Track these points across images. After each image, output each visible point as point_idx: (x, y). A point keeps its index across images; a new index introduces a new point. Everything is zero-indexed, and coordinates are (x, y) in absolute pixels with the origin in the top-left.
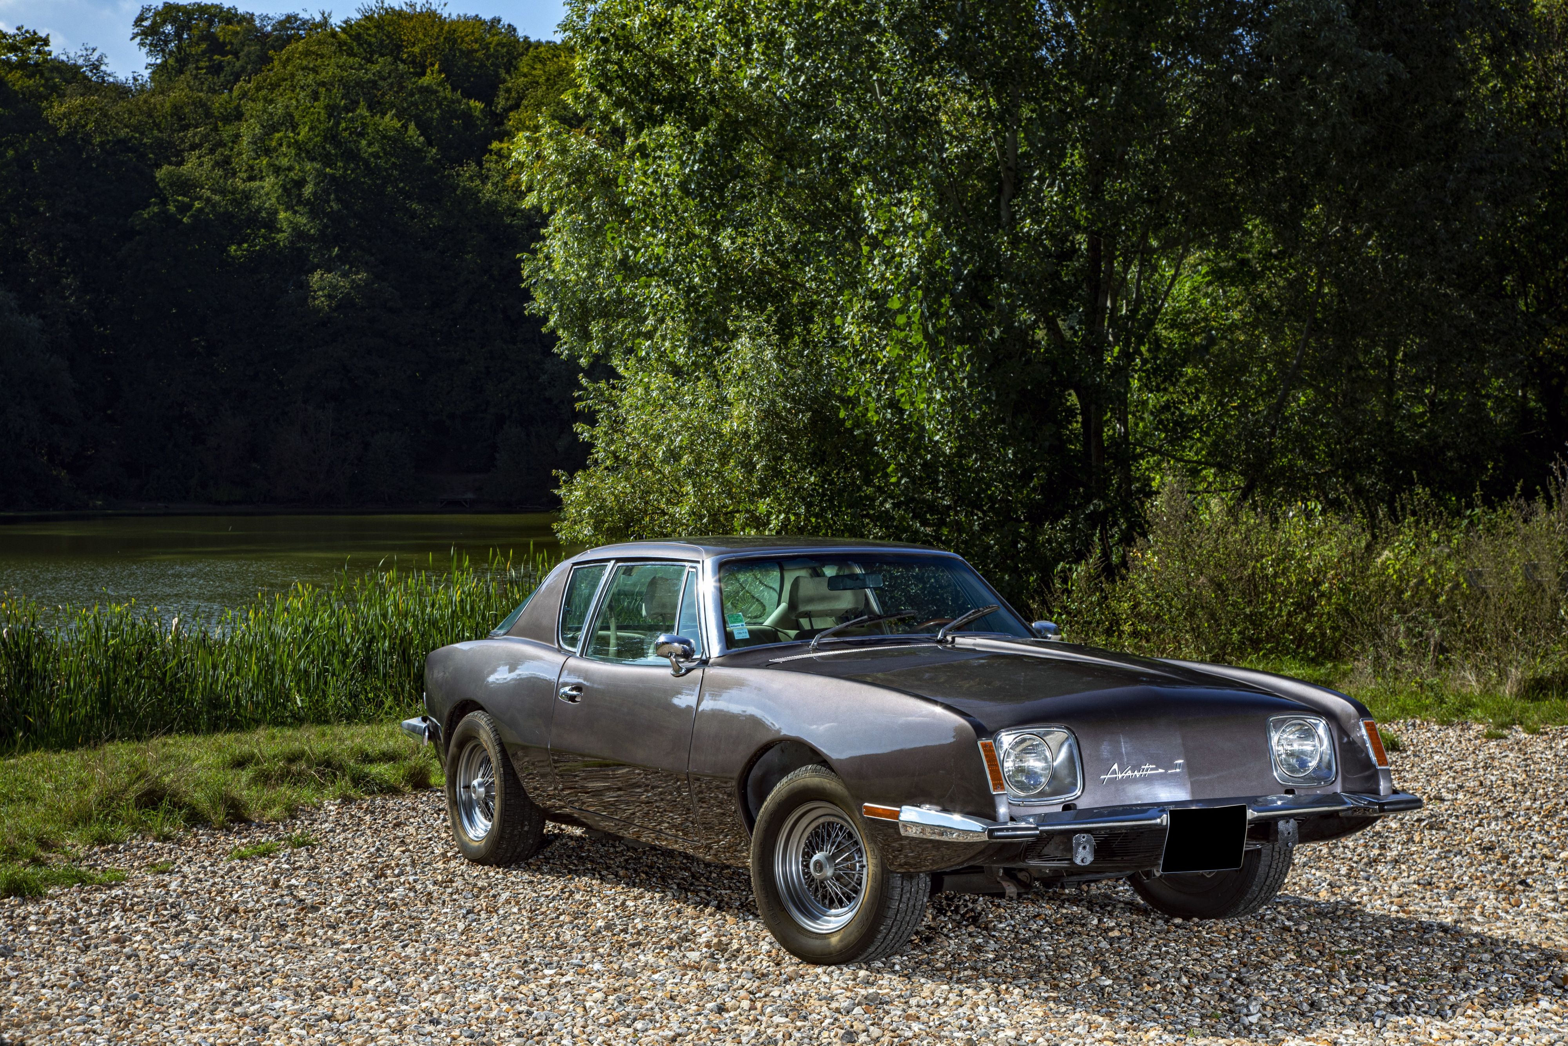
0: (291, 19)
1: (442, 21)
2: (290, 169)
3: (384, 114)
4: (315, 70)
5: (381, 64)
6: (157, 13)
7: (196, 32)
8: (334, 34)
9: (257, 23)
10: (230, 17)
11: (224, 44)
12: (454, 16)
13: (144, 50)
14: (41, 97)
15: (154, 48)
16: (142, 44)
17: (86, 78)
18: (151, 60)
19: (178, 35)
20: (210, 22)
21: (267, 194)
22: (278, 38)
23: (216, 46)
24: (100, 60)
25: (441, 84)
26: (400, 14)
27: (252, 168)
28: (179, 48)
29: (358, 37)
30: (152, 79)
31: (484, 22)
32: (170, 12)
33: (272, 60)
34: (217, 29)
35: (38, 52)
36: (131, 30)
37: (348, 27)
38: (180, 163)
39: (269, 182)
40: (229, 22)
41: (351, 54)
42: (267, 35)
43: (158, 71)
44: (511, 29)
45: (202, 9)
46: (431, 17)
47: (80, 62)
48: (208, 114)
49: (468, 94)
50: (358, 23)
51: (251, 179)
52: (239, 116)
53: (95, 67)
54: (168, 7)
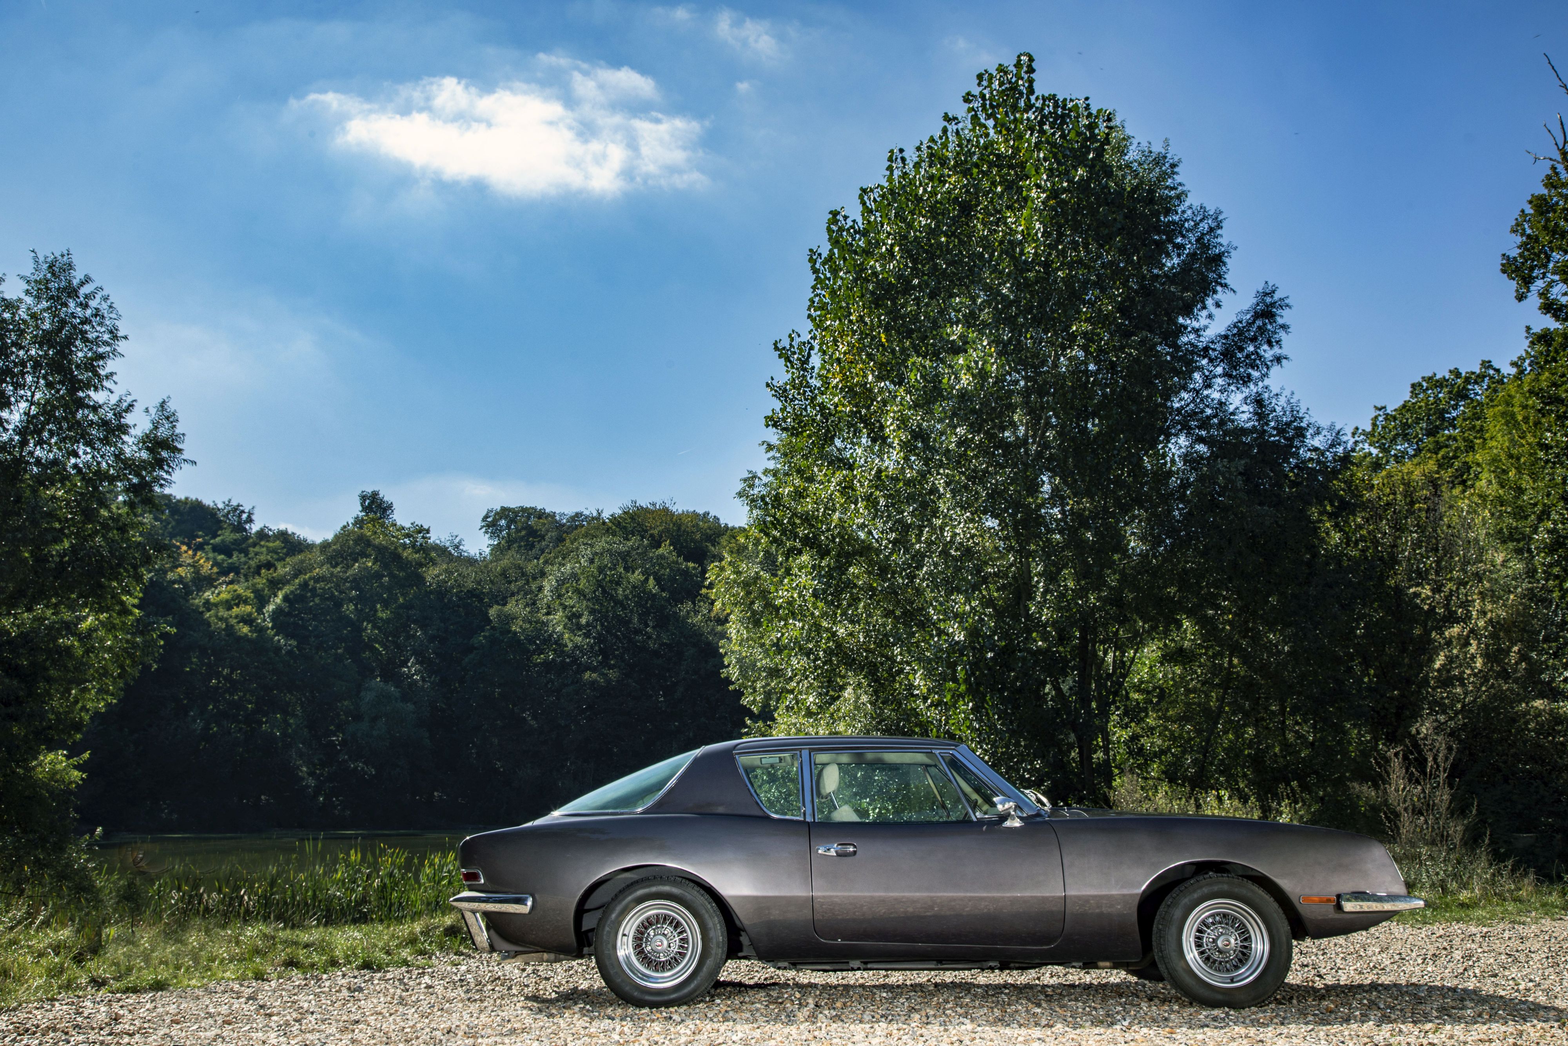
0: (578, 515)
1: (673, 514)
2: (573, 607)
3: (633, 572)
4: (592, 546)
5: (633, 541)
6: (497, 513)
7: (520, 525)
8: (604, 523)
9: (558, 518)
10: (541, 515)
11: (536, 531)
12: (680, 511)
13: (487, 536)
14: (421, 565)
15: (493, 535)
16: (486, 532)
17: (450, 553)
18: (491, 542)
19: (509, 527)
20: (529, 518)
22: (569, 527)
23: (532, 532)
24: (460, 543)
25: (671, 552)
26: (646, 510)
27: (549, 607)
28: (508, 534)
29: (618, 524)
30: (491, 554)
31: (698, 515)
32: (504, 512)
33: (564, 540)
34: (532, 521)
35: (423, 537)
36: (480, 523)
37: (614, 519)
38: (505, 605)
40: (540, 517)
41: (614, 534)
42: (564, 525)
43: (495, 549)
44: (716, 519)
45: (523, 510)
46: (666, 511)
47: (448, 544)
48: (524, 574)
49: (687, 560)
50: (620, 517)
51: (548, 614)
52: (543, 574)
53: (457, 547)
54: (504, 509)
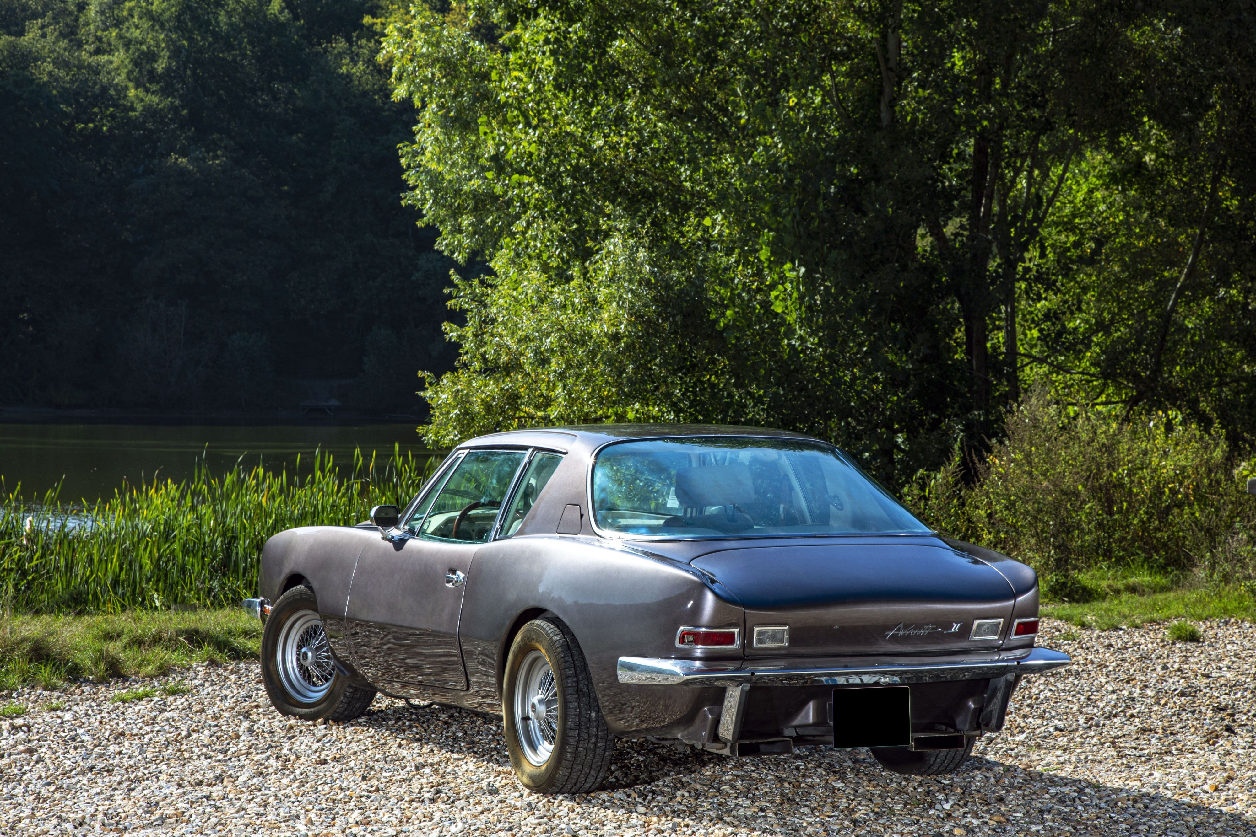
2: (141, 42)
21: (118, 69)
27: (100, 40)
38: (21, 33)
39: (119, 57)
51: (99, 52)
